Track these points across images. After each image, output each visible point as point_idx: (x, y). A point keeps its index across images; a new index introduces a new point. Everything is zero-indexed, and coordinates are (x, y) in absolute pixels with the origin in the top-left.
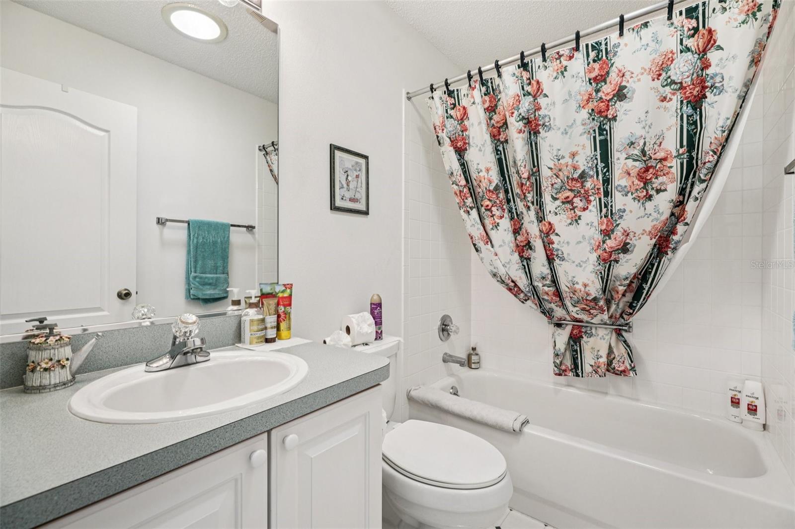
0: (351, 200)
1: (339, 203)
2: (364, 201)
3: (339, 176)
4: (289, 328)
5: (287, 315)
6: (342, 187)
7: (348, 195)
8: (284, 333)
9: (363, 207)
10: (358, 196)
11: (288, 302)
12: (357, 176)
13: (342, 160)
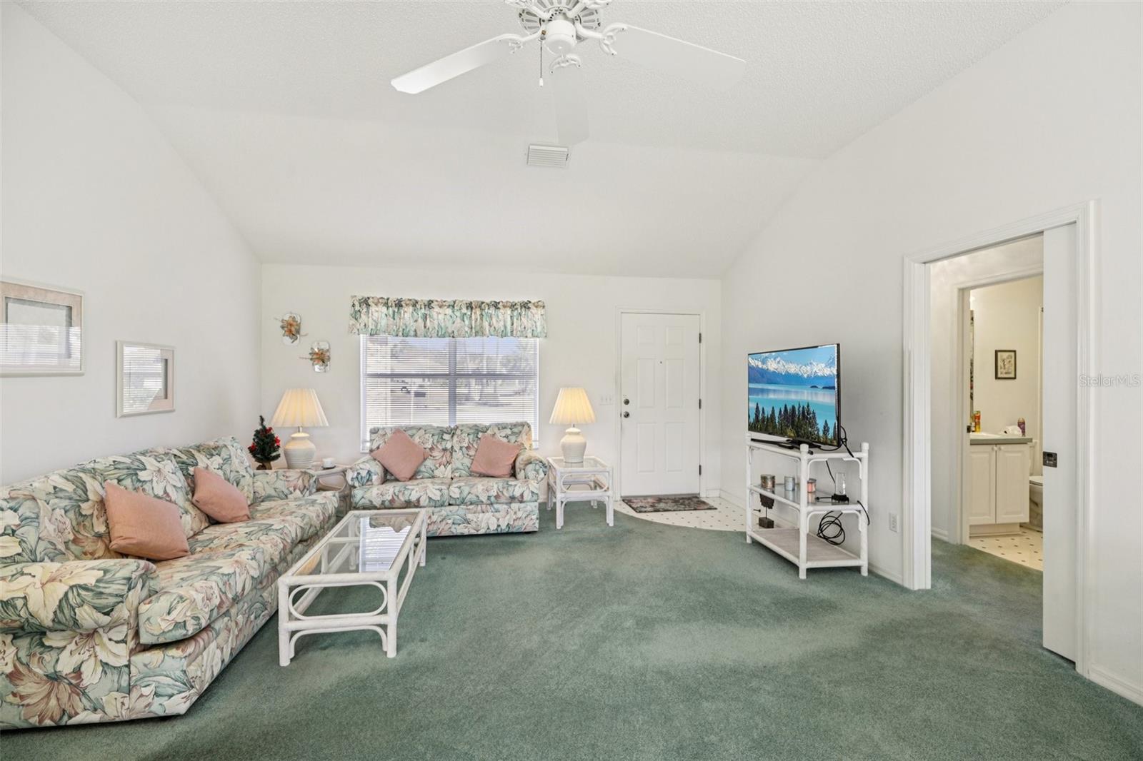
0: (1006, 373)
1: (999, 375)
2: (1013, 373)
3: (1000, 363)
4: (979, 428)
5: (979, 423)
6: (1001, 368)
7: (1004, 371)
8: (977, 430)
9: (1012, 376)
10: (1010, 371)
11: (979, 418)
12: (1010, 362)
13: (1001, 356)
